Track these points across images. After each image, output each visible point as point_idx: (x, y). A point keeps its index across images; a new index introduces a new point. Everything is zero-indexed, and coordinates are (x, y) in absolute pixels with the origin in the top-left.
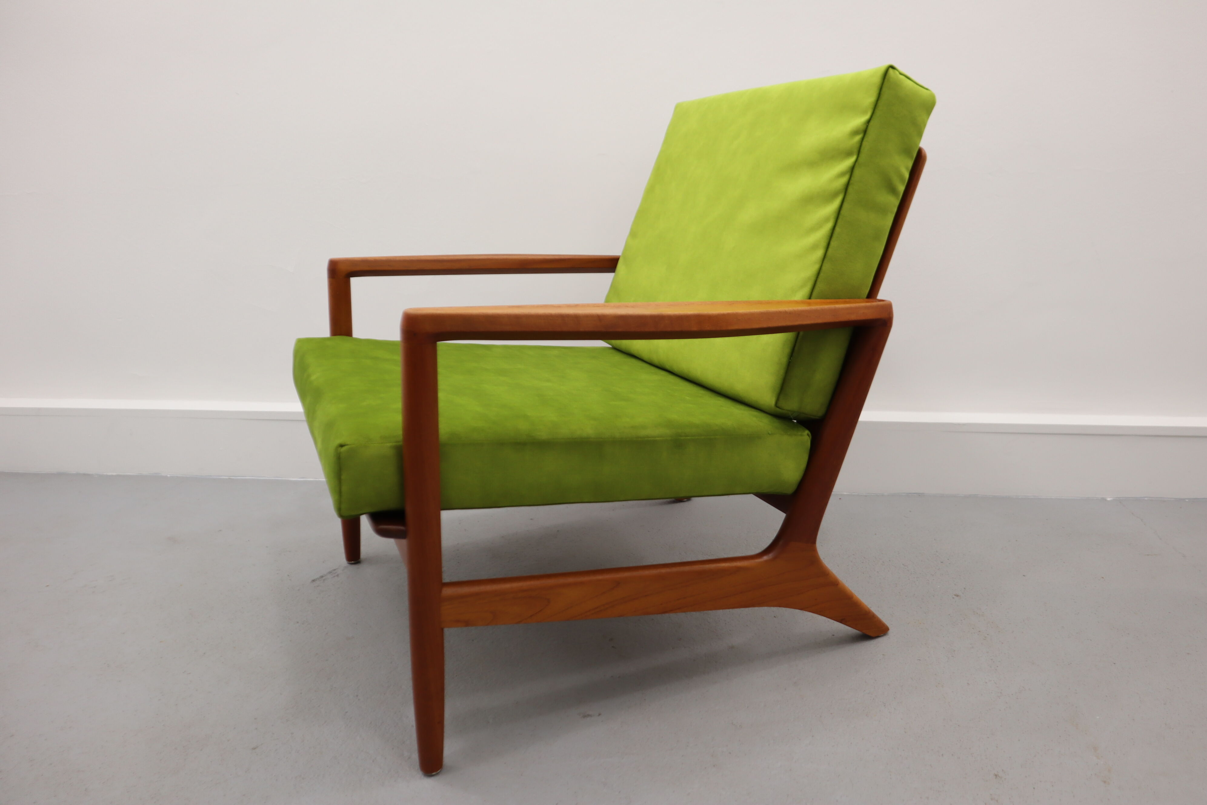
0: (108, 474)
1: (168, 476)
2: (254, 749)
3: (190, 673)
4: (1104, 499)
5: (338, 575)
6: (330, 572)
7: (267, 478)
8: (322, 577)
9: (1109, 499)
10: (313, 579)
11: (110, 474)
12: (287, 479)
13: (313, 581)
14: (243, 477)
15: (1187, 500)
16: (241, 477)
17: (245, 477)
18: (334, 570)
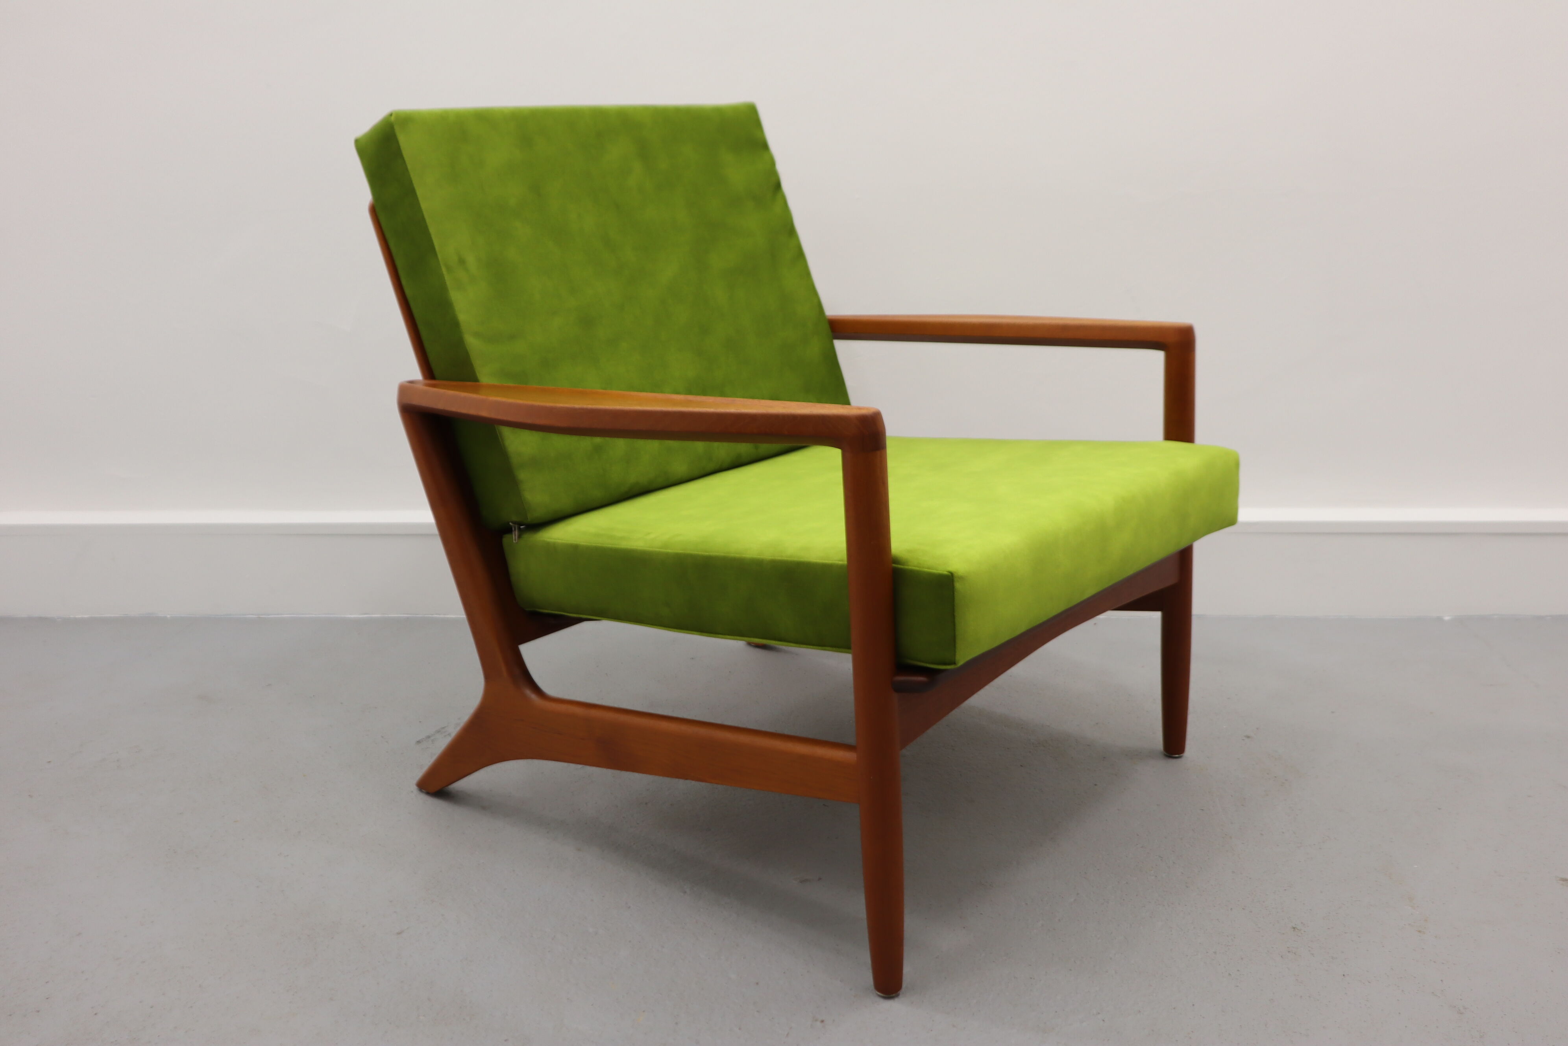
0: (77, 617)
1: (168, 616)
2: (399, 933)
3: (288, 856)
4: (1439, 619)
6: (438, 732)
7: (314, 616)
8: (429, 737)
9: (1447, 618)
10: (418, 740)
11: (80, 616)
12: (343, 616)
13: (419, 742)
14: (278, 614)
16: (275, 615)
17: (282, 614)
18: (443, 728)
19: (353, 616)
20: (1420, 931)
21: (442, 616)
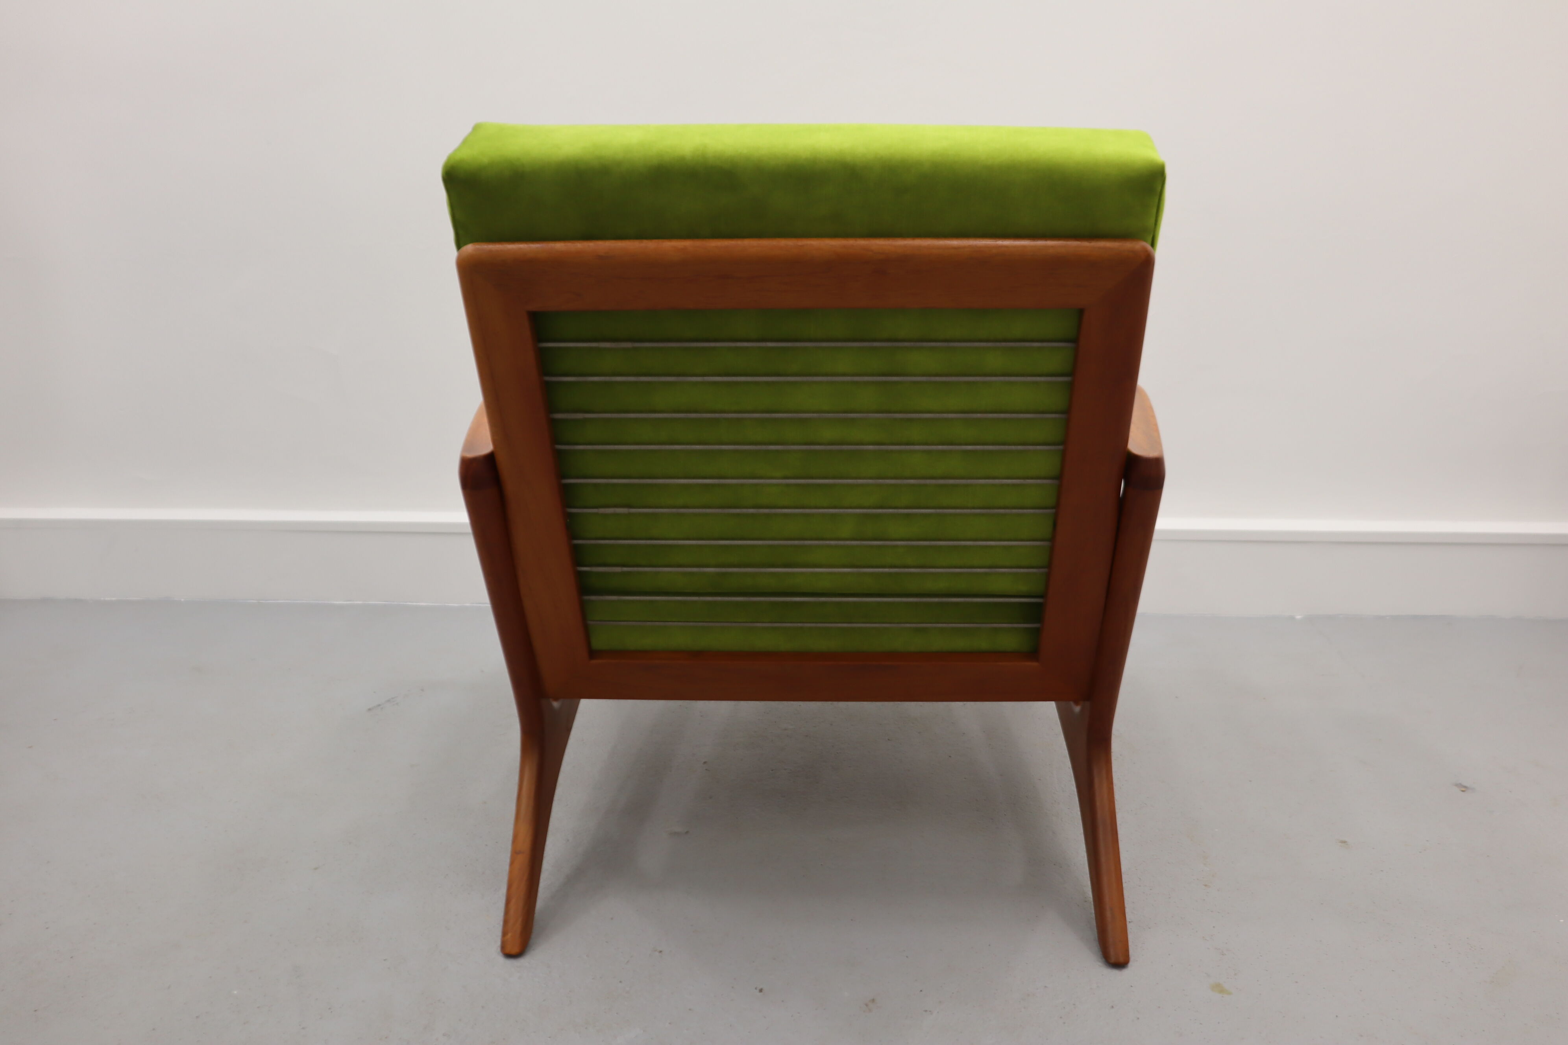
0: (106, 599)
1: (182, 600)
2: (316, 869)
4: (1291, 618)
5: (397, 704)
6: (389, 701)
7: (306, 602)
8: (379, 705)
10: (369, 708)
13: (370, 710)
15: (1388, 618)
16: (274, 600)
17: (278, 600)
18: (393, 698)
19: (337, 602)
21: (414, 604)
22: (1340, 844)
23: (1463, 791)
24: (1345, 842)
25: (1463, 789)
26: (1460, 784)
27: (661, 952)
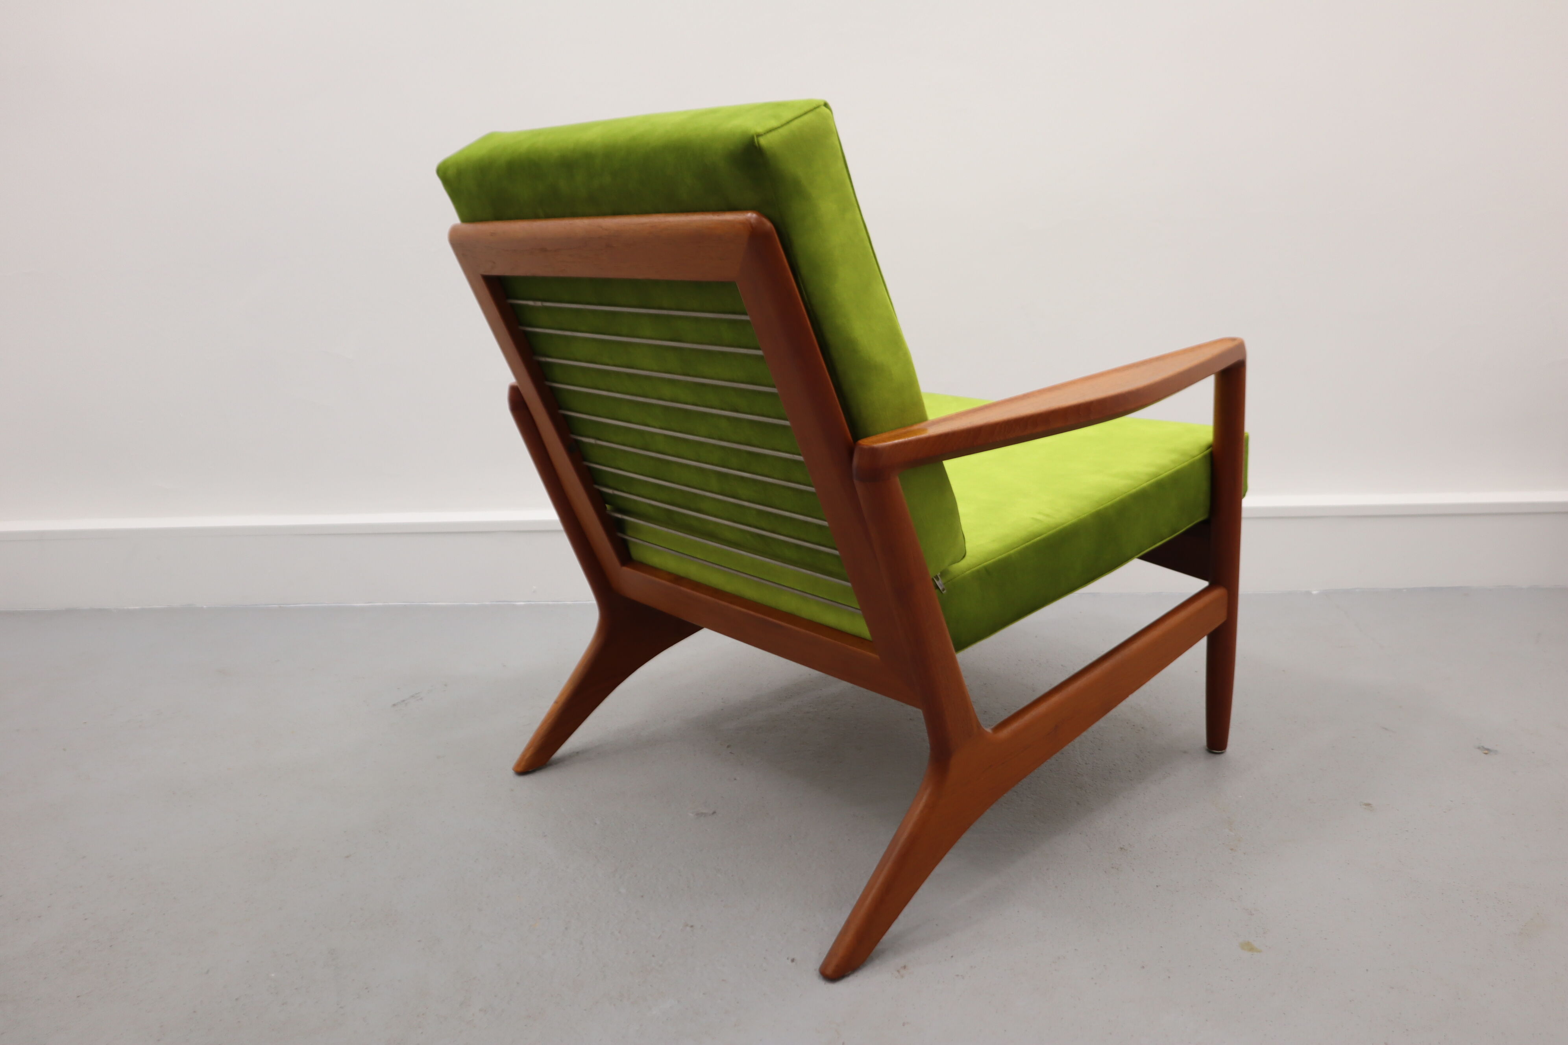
0: (130, 608)
1: (205, 607)
2: (347, 857)
4: (1308, 593)
5: (421, 699)
6: (412, 696)
8: (403, 701)
9: (1314, 592)
11: (132, 608)
13: (394, 705)
15: (1405, 590)
17: (300, 604)
18: (417, 694)
19: (358, 605)
20: (1232, 849)
22: (1364, 806)
23: (1486, 754)
24: (1368, 805)
25: (1486, 752)
26: (1483, 747)
27: (692, 926)
